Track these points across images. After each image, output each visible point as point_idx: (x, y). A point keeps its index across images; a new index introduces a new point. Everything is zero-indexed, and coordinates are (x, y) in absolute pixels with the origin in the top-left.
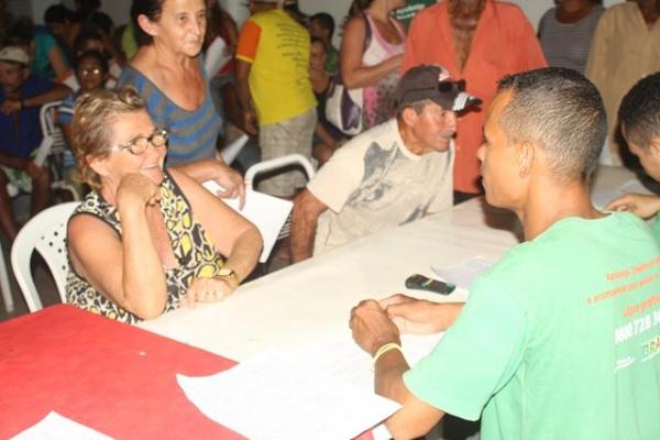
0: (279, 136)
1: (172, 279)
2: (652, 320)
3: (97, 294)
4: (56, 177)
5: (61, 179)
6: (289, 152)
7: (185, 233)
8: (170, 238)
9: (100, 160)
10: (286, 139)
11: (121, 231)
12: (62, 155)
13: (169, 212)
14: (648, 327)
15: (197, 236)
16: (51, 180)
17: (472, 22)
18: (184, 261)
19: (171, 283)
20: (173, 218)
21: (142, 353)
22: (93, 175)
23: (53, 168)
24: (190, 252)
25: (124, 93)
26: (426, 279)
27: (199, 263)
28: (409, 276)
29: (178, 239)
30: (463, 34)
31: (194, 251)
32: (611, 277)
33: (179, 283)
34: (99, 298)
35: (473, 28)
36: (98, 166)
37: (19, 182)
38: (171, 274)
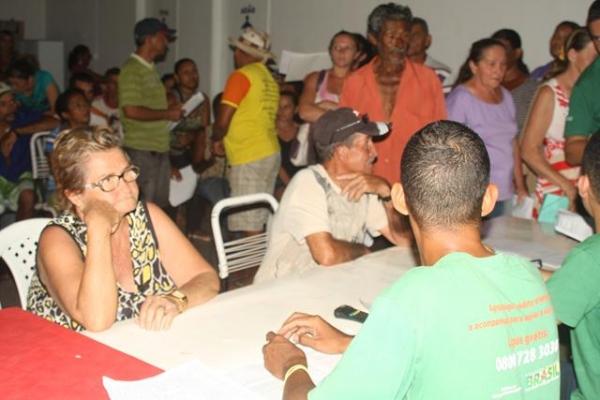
0: (250, 177)
1: (128, 303)
2: (538, 353)
3: (54, 306)
4: (41, 199)
5: (44, 201)
6: (258, 191)
7: (148, 264)
8: (133, 266)
9: (76, 194)
10: (257, 180)
11: (85, 253)
12: (47, 179)
13: (136, 243)
14: (533, 360)
15: (157, 268)
16: (36, 201)
17: (395, 79)
18: (143, 287)
19: (126, 306)
20: (140, 249)
21: (78, 357)
22: (70, 206)
23: (38, 192)
24: (149, 282)
25: (98, 132)
26: (353, 310)
27: (156, 292)
28: (338, 306)
29: (140, 268)
30: (389, 89)
31: (152, 281)
32: (494, 309)
33: (134, 307)
34: (55, 310)
35: (397, 83)
36: (74, 199)
37: (6, 201)
38: (128, 297)
